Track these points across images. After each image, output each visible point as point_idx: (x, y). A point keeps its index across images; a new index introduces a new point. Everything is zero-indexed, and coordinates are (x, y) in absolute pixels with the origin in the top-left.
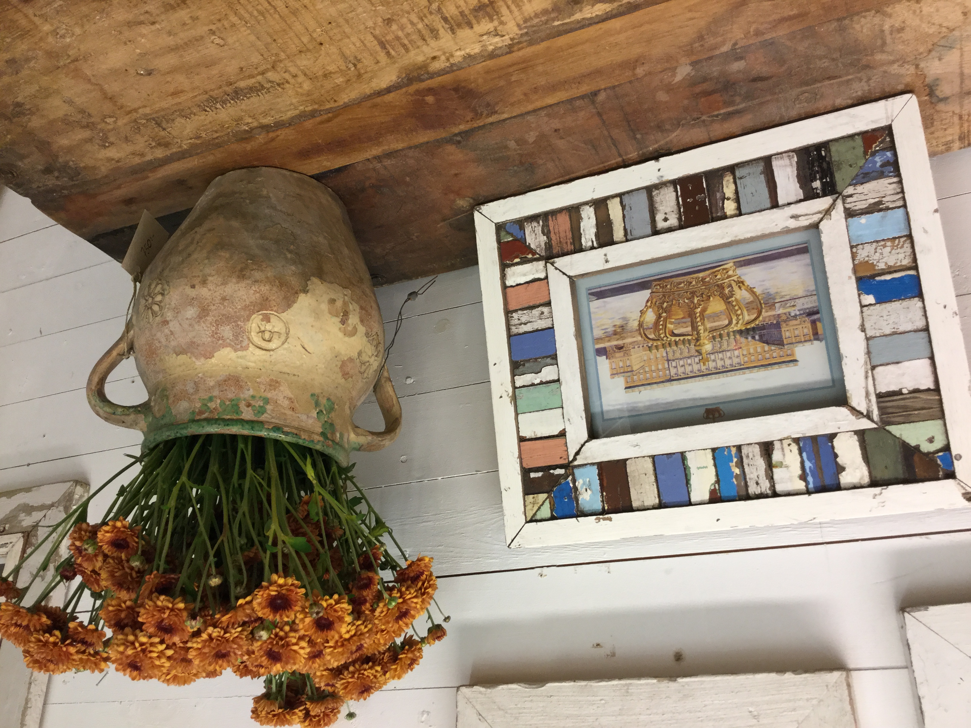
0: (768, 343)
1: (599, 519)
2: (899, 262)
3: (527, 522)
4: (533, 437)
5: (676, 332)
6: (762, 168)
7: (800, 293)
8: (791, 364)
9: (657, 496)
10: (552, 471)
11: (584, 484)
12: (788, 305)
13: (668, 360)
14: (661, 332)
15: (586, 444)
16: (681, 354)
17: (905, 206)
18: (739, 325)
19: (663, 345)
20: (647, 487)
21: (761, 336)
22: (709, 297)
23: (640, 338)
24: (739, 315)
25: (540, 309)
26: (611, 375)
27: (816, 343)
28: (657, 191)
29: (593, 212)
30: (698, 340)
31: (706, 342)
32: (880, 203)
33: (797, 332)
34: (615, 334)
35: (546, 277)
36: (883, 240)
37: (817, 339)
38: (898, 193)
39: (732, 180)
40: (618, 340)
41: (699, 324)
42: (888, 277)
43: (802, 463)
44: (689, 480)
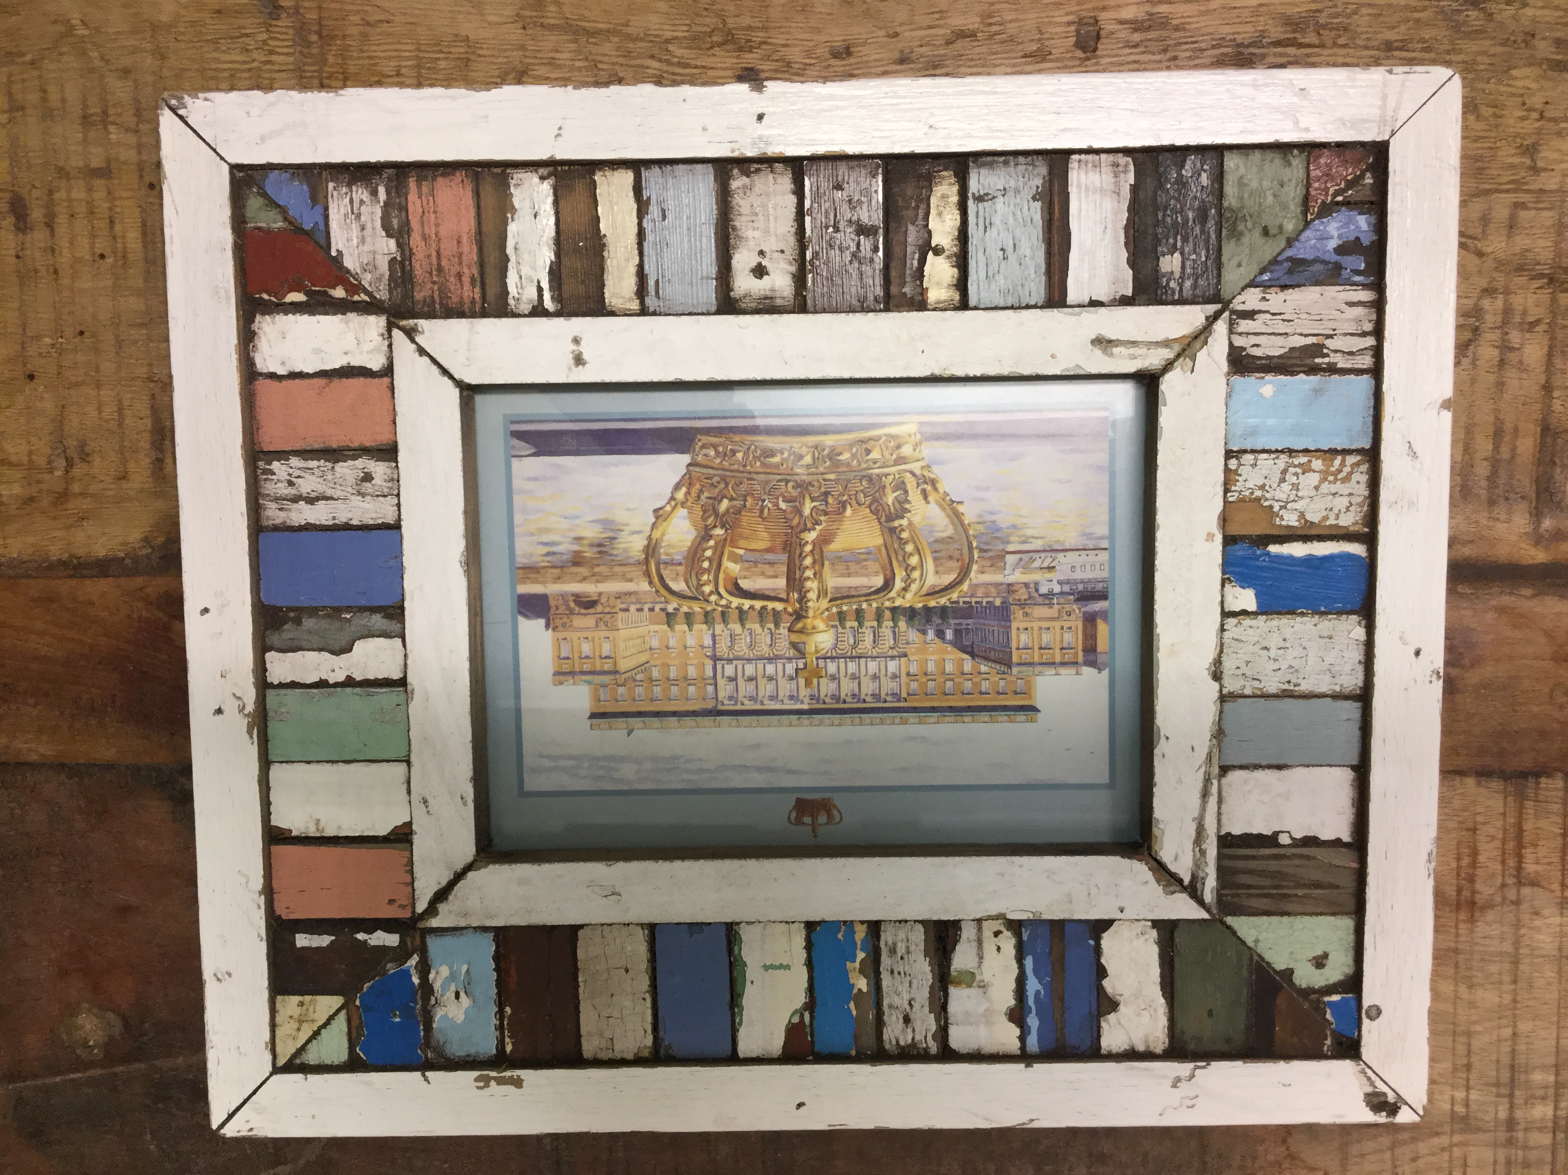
0: (973, 655)
1: (486, 1080)
2: (1332, 516)
3: (276, 1070)
4: (312, 832)
5: (744, 584)
6: (1039, 182)
7: (1071, 539)
8: (1021, 716)
9: (649, 1028)
10: (361, 936)
11: (452, 977)
12: (1037, 564)
13: (715, 659)
14: (705, 577)
15: (470, 875)
16: (752, 646)
17: (1377, 372)
18: (909, 595)
19: (706, 614)
20: (628, 1003)
21: (958, 633)
22: (843, 506)
23: (644, 586)
24: (914, 568)
25: (360, 463)
26: (557, 674)
27: (1088, 671)
28: (745, 180)
29: (550, 199)
30: (799, 616)
31: (821, 625)
32: (1317, 350)
33: (1046, 638)
34: (576, 564)
35: (388, 371)
36: (1306, 451)
37: (1092, 663)
38: (1364, 334)
39: (955, 199)
40: (584, 579)
41: (809, 573)
42: (1298, 550)
43: (1021, 981)
44: (741, 996)
